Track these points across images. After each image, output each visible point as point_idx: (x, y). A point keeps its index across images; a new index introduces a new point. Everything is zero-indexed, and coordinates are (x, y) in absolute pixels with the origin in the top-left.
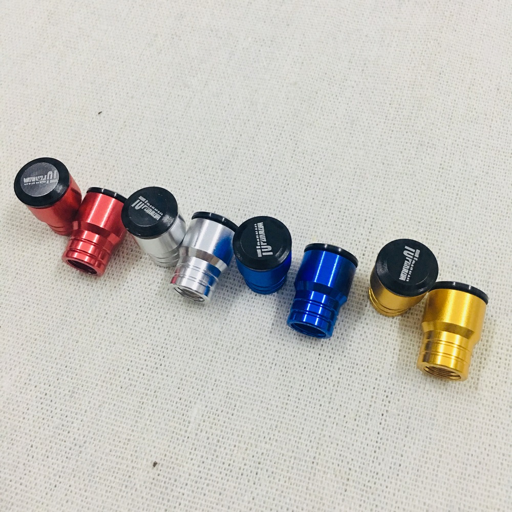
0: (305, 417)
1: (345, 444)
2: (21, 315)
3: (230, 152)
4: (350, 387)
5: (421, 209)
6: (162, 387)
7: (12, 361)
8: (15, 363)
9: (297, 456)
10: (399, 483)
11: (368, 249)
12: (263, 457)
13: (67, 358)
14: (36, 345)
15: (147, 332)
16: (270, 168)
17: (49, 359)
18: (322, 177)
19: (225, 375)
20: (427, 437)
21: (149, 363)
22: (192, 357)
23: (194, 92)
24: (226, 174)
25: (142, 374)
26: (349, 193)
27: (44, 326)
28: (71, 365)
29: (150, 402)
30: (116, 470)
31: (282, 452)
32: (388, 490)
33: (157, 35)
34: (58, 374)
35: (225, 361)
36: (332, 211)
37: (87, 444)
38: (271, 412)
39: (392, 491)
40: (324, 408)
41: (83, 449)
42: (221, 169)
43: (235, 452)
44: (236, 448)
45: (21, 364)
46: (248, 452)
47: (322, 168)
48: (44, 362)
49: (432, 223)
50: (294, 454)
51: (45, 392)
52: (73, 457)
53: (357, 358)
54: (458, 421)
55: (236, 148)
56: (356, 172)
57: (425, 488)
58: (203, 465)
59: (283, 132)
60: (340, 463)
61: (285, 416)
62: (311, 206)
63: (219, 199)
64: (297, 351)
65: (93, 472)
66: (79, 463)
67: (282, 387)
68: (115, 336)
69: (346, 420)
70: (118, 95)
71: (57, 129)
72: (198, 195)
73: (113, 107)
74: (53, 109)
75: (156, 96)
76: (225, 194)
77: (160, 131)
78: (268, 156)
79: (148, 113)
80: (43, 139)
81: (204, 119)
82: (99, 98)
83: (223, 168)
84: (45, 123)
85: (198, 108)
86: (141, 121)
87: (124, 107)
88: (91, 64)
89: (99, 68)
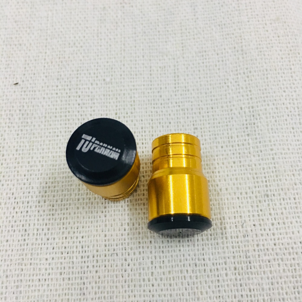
3: (248, 113)
23: (174, 59)
24: (256, 139)
33: (104, 8)
42: (248, 135)
55: (253, 107)
59: (293, 74)
63: (264, 169)
70: (95, 86)
71: (42, 143)
72: (237, 172)
73: (95, 101)
74: (26, 120)
75: (136, 75)
76: (267, 162)
77: (161, 113)
78: (292, 105)
79: (137, 95)
80: (30, 160)
81: (201, 85)
82: (75, 94)
83: (249, 132)
84: (25, 140)
85: (188, 75)
86: (133, 107)
87: (108, 97)
88: (47, 58)
89: (58, 60)
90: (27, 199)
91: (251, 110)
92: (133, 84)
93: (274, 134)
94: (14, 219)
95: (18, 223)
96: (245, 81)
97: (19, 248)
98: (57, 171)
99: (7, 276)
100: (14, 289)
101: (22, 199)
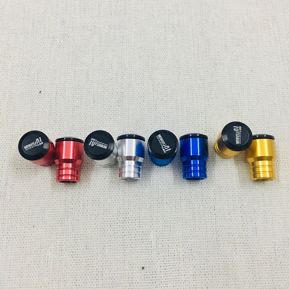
0: (205, 220)
1: (228, 227)
2: (42, 216)
3: (120, 95)
4: (222, 199)
5: (226, 99)
6: (131, 229)
7: (48, 241)
8: (50, 242)
9: (208, 240)
10: (258, 236)
11: (208, 127)
12: (192, 246)
13: (77, 230)
14: (57, 229)
15: (112, 204)
16: (144, 98)
17: (67, 234)
18: (172, 96)
19: (160, 213)
20: (264, 211)
21: (120, 219)
22: (140, 209)
24: (122, 108)
25: (118, 226)
26: (188, 101)
27: (57, 218)
28: (80, 233)
29: (128, 238)
30: (124, 277)
31: (201, 241)
32: (255, 241)
33: (54, 37)
34: (75, 240)
35: (157, 206)
36: (183, 113)
37: (104, 270)
38: (188, 224)
39: (257, 242)
40: (213, 213)
41: (103, 273)
43: (178, 248)
44: (178, 246)
45: (54, 241)
46: (184, 246)
47: (170, 90)
48: (65, 236)
49: (234, 105)
50: (206, 240)
51: (72, 251)
52: (100, 278)
53: (220, 184)
54: (275, 199)
56: (188, 88)
57: (270, 235)
58: (166, 260)
59: (144, 77)
60: (229, 237)
61: (196, 223)
62: (172, 113)
63: (124, 122)
64: (190, 189)
65: (113, 281)
66: (104, 280)
67: (189, 210)
68: (97, 211)
69: (225, 216)
70: (46, 79)
71: (19, 108)
72: (112, 123)
73: (46, 87)
74: (12, 96)
75: (68, 74)
76: (126, 119)
77: (78, 93)
78: (141, 92)
79: (67, 85)
80: (14, 115)
81: (99, 80)
82: (36, 83)
83: (119, 105)
84: (11, 106)
85: (93, 75)
86: (65, 90)
87: (52, 85)
88: (23, 64)
89: (28, 65)
90: (12, 134)
91: (122, 93)
92: (65, 78)
93: (131, 106)
94: (6, 143)
95: (8, 144)
96: (121, 79)
97: (8, 155)
98: (26, 121)
99: (3, 167)
100: (6, 173)
101: (10, 134)
